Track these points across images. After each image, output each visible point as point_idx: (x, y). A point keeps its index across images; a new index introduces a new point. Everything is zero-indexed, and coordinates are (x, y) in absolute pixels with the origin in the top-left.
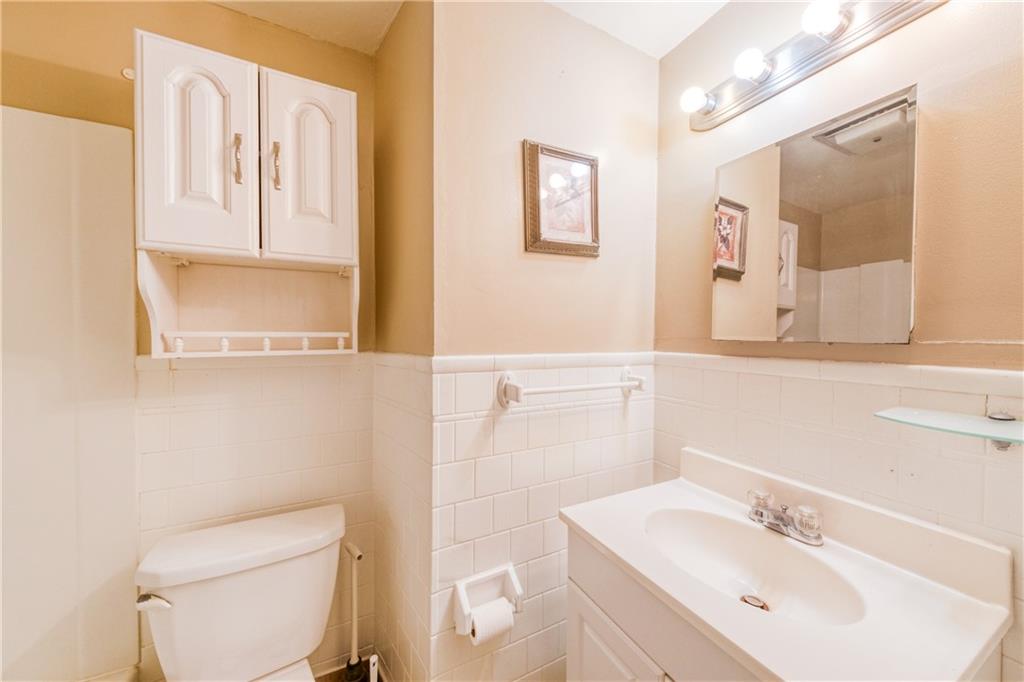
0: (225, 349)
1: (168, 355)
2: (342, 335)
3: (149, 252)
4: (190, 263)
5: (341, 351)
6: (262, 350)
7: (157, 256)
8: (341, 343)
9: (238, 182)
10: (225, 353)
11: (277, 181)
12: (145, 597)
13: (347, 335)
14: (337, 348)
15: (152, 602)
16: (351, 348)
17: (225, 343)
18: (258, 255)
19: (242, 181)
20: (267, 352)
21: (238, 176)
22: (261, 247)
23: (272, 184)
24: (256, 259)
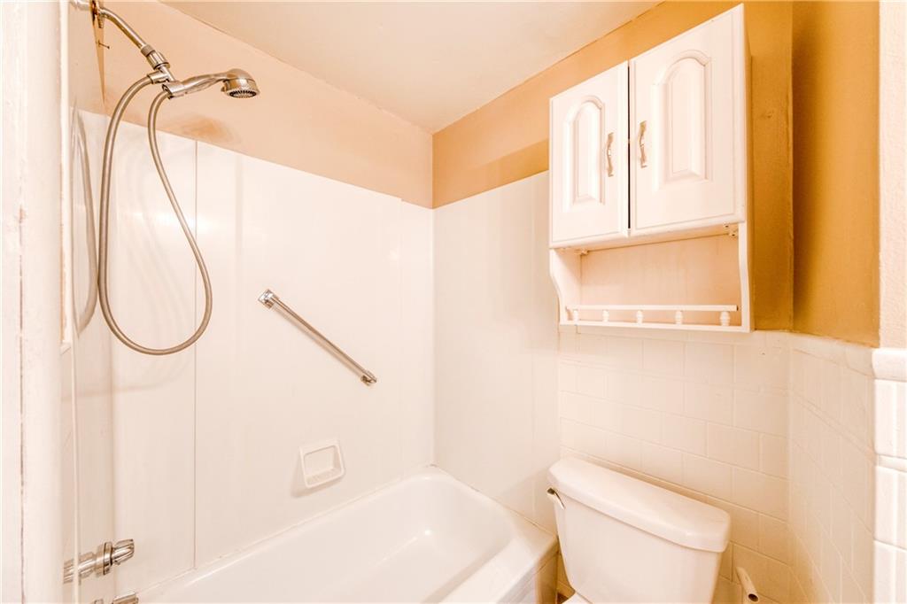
0: (606, 321)
1: (570, 323)
2: (726, 309)
3: (557, 249)
4: (588, 252)
5: (725, 328)
6: (635, 322)
7: (562, 251)
8: (725, 318)
9: (610, 175)
10: (605, 323)
11: (643, 159)
12: (552, 491)
13: (733, 308)
14: (719, 324)
15: (553, 497)
16: (740, 324)
17: (606, 314)
18: (626, 235)
19: (613, 173)
20: (640, 325)
21: (610, 169)
22: (629, 227)
23: (639, 163)
24: (625, 238)
